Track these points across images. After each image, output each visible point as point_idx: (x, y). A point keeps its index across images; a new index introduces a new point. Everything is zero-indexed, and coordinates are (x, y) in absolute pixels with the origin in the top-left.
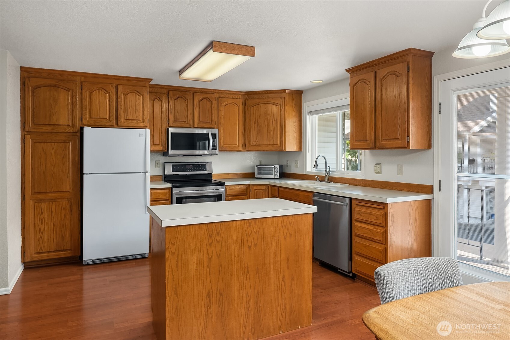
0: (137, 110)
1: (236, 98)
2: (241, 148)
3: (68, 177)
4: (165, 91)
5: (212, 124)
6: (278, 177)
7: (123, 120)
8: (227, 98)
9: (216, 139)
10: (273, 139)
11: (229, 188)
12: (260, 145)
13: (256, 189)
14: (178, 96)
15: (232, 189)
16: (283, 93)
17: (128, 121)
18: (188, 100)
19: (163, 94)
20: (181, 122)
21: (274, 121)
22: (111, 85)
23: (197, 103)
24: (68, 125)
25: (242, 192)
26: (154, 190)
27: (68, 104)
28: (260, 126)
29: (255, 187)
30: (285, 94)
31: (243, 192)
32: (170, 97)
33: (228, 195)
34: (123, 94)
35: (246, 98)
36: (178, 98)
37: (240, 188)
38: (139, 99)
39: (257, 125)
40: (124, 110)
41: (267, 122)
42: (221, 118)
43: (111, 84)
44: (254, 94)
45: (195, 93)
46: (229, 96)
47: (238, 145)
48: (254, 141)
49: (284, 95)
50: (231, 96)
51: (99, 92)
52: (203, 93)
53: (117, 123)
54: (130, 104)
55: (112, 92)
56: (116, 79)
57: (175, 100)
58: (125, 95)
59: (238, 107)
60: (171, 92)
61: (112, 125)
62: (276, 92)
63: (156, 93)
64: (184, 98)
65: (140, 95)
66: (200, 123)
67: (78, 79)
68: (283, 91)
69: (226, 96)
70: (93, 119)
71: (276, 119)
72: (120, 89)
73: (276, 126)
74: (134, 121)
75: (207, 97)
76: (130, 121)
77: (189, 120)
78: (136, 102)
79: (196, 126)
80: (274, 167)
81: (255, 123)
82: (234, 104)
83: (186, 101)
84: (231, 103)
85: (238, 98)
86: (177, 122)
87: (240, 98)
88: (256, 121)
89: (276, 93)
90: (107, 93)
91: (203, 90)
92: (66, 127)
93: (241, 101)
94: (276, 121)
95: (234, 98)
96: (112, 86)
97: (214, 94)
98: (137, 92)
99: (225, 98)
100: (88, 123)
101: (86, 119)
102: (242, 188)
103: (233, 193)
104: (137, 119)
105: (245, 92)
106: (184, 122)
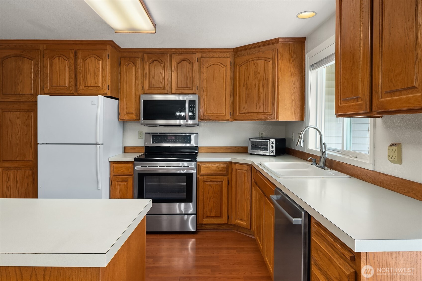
0: (96, 76)
1: (224, 57)
2: (228, 117)
3: (31, 146)
4: (140, 55)
5: (192, 89)
6: (273, 154)
7: (82, 87)
8: (212, 57)
9: (195, 106)
10: (263, 105)
11: (203, 165)
12: (249, 113)
13: (238, 169)
14: (153, 59)
15: (208, 167)
16: (275, 43)
17: (87, 88)
18: (164, 62)
19: (137, 59)
20: (157, 88)
21: (265, 81)
22: (70, 51)
23: (175, 66)
24: (31, 94)
25: (220, 171)
26: (117, 163)
27: (31, 73)
28: (249, 88)
29: (237, 166)
30: (278, 44)
31: (222, 171)
32: (145, 60)
33: (203, 174)
34: (83, 59)
35: (236, 56)
36: (153, 61)
37: (217, 166)
38: (98, 64)
39: (246, 88)
40: (83, 77)
41: (256, 84)
42: (203, 81)
43: (70, 49)
44: (243, 50)
45: (172, 55)
46: (214, 56)
47: (224, 112)
48: (243, 108)
49: (277, 46)
50: (216, 55)
51: (59, 59)
52: (183, 54)
53: (76, 91)
54: (89, 70)
55: (71, 58)
56: (76, 44)
57: (150, 64)
58: (85, 59)
59: (225, 67)
60: (146, 56)
61: (71, 93)
62: (268, 43)
63: (130, 58)
64: (160, 61)
65: (99, 59)
66: (178, 89)
67: (41, 47)
68: (274, 41)
69: (210, 55)
70: (54, 88)
71: (267, 79)
72: (80, 54)
73: (267, 87)
74: (93, 88)
75: (186, 58)
76: (90, 88)
77: (165, 86)
78: (96, 67)
79: (173, 92)
80: (269, 141)
81: (244, 86)
82: (220, 64)
83: (163, 65)
84: (216, 63)
85: (226, 56)
86: (153, 88)
87: (228, 56)
88: (245, 83)
89: (267, 45)
90: (67, 59)
91: (181, 50)
92: (30, 96)
93: (229, 60)
94: (267, 81)
95: (221, 56)
96: (72, 52)
97: (195, 54)
98: (96, 57)
99: (209, 57)
100: (49, 92)
101: (47, 88)
102: (220, 166)
103: (209, 172)
104: (96, 85)
105: (233, 49)
106: (160, 88)
